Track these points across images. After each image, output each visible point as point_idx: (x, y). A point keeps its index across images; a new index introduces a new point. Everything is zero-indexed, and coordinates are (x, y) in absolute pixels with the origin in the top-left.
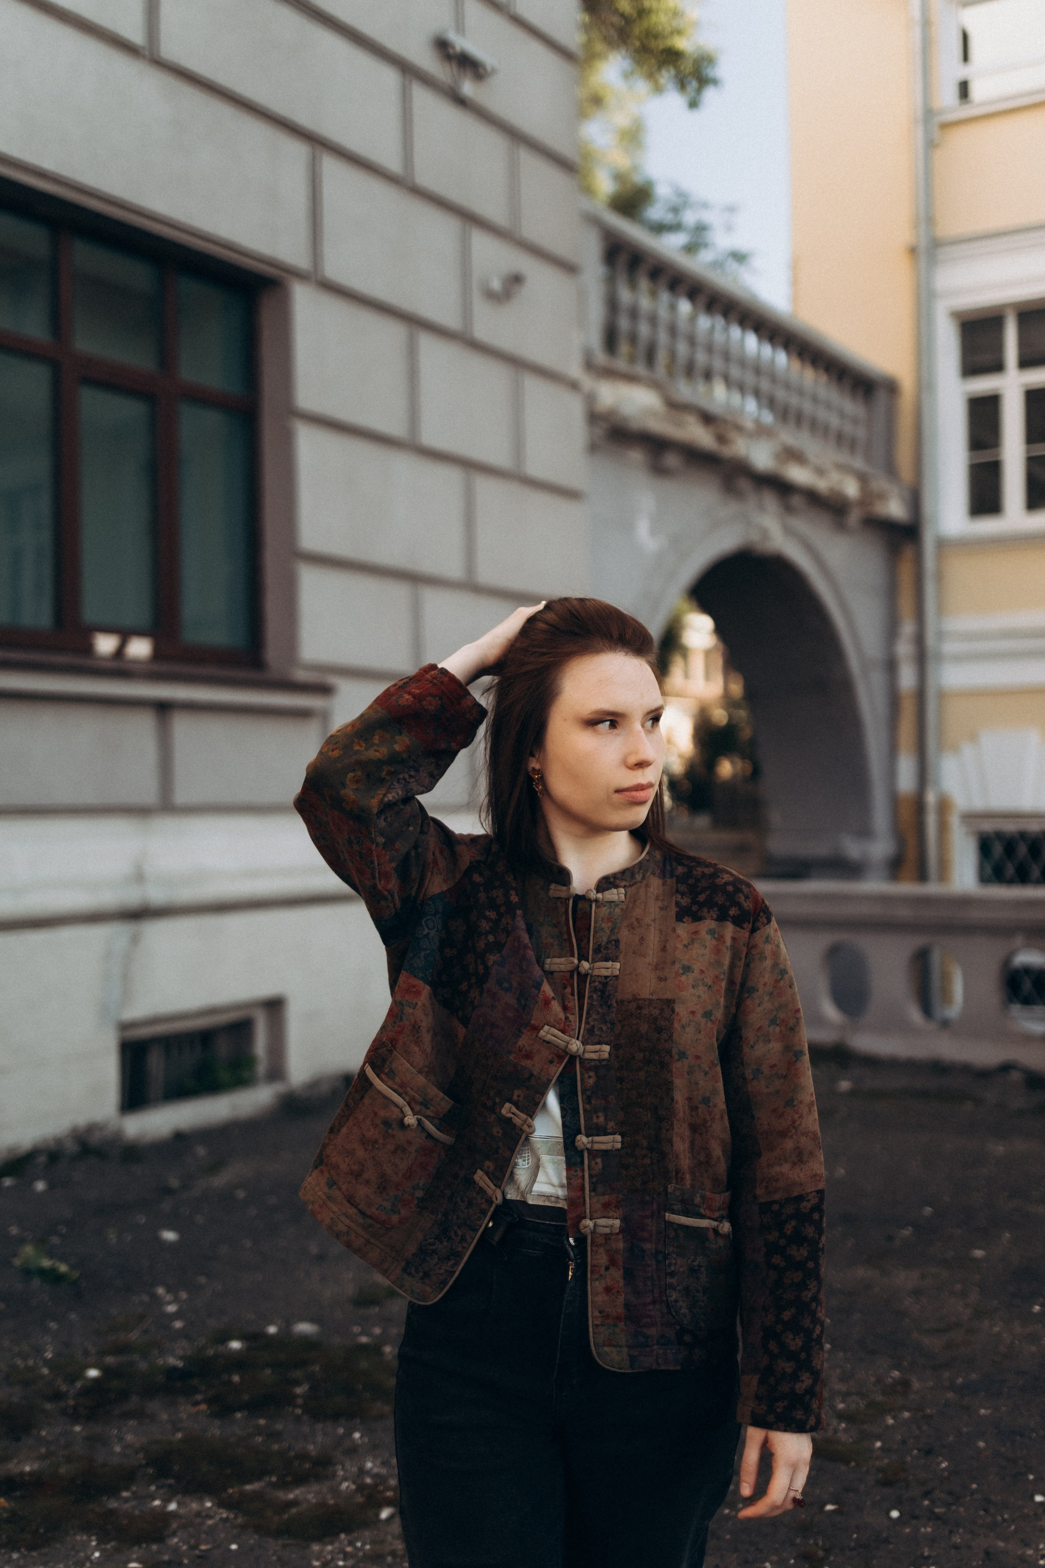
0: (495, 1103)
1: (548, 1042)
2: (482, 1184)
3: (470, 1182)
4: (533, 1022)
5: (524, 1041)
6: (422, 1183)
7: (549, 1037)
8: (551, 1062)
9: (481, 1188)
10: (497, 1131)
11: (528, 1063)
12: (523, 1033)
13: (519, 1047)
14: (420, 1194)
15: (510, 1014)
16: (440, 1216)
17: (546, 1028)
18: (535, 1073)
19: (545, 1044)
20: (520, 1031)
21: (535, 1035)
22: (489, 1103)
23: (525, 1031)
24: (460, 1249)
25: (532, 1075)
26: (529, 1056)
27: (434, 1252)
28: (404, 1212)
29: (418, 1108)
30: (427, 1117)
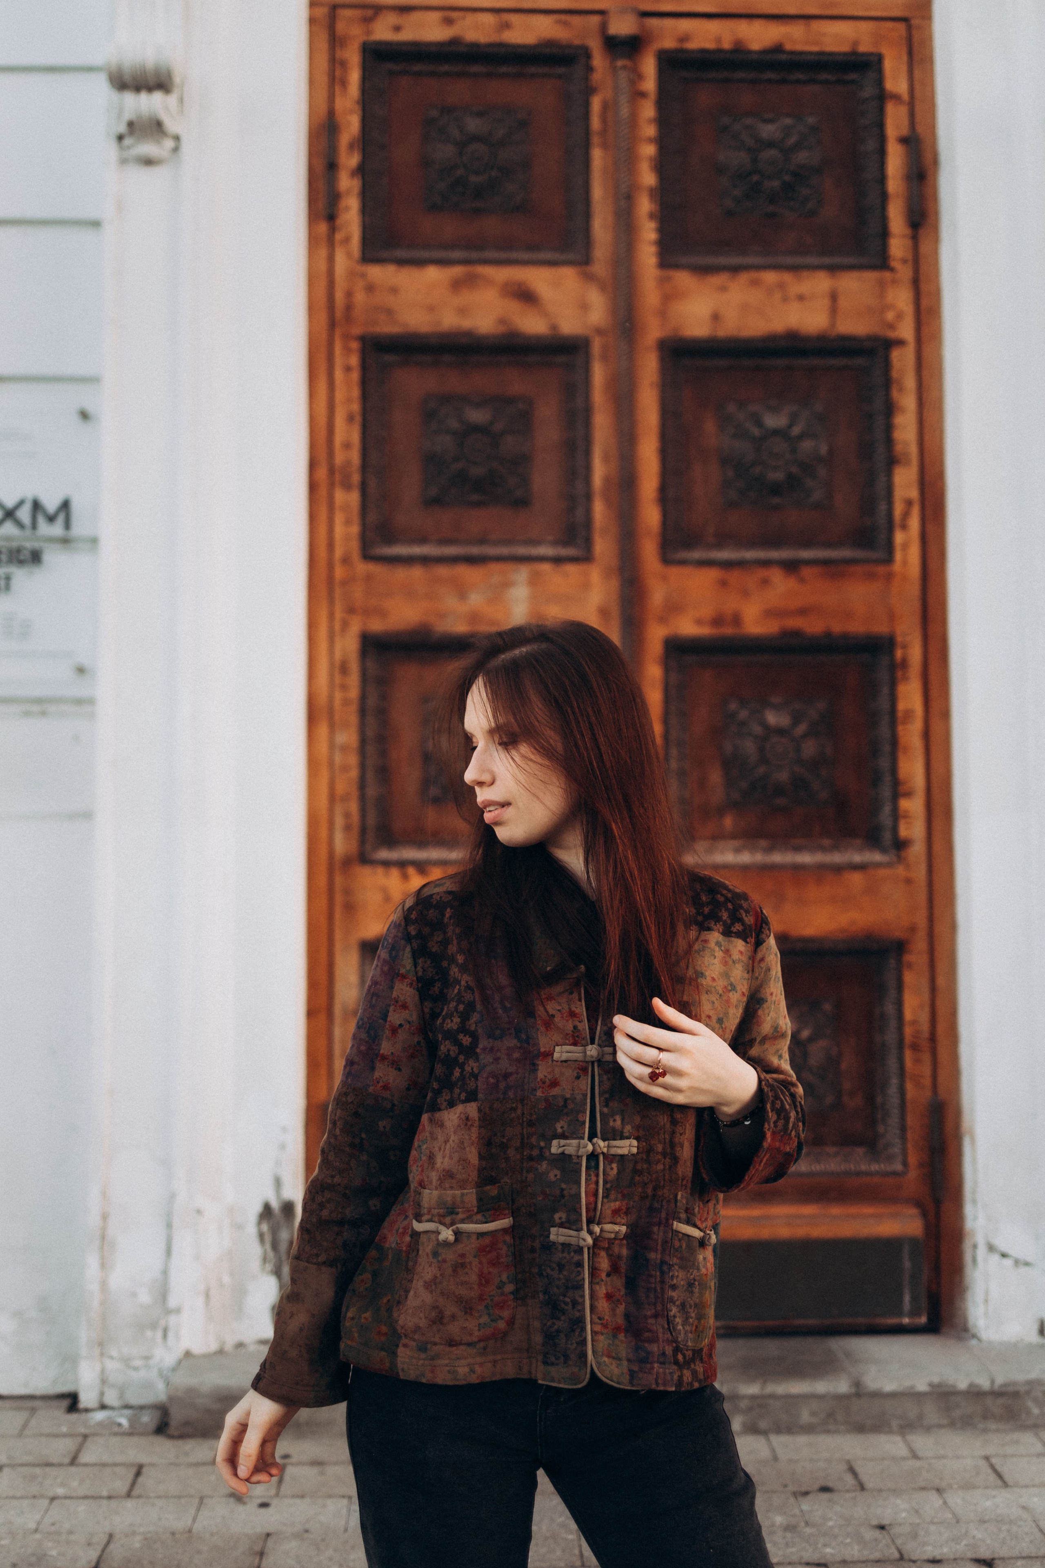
0: (541, 1149)
1: (566, 1061)
2: (561, 1239)
3: (549, 1247)
4: (542, 1050)
5: (543, 1071)
6: (504, 1277)
7: (565, 1056)
8: (578, 1078)
9: (563, 1244)
10: (554, 1175)
11: (556, 1091)
12: (538, 1065)
13: (541, 1080)
14: (510, 1288)
15: (516, 1055)
16: (541, 1296)
17: (557, 1049)
18: (568, 1096)
19: (564, 1064)
20: (534, 1064)
21: (550, 1062)
22: (535, 1152)
23: (540, 1062)
24: (577, 1314)
25: (566, 1100)
26: (554, 1083)
27: (558, 1331)
28: (506, 1314)
29: (448, 1220)
30: (462, 1221)
